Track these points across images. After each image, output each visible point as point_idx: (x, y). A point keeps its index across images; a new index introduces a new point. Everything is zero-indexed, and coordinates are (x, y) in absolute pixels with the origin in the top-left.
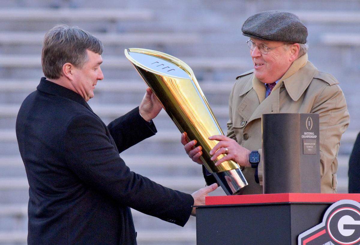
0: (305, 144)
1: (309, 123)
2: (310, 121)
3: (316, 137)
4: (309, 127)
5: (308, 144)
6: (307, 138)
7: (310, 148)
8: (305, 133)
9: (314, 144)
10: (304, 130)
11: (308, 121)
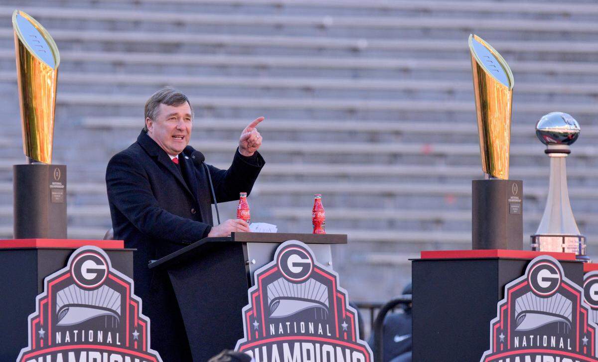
0: (53, 193)
1: (57, 174)
2: (58, 172)
3: (63, 187)
4: (57, 177)
5: (56, 193)
6: (54, 188)
7: (57, 197)
8: (53, 183)
9: (62, 193)
10: (52, 180)
11: (56, 172)
